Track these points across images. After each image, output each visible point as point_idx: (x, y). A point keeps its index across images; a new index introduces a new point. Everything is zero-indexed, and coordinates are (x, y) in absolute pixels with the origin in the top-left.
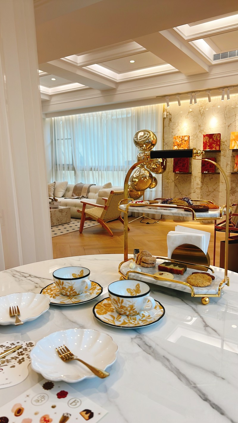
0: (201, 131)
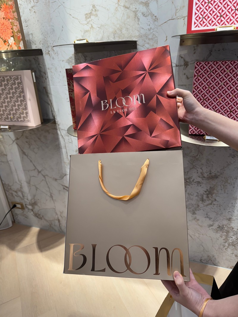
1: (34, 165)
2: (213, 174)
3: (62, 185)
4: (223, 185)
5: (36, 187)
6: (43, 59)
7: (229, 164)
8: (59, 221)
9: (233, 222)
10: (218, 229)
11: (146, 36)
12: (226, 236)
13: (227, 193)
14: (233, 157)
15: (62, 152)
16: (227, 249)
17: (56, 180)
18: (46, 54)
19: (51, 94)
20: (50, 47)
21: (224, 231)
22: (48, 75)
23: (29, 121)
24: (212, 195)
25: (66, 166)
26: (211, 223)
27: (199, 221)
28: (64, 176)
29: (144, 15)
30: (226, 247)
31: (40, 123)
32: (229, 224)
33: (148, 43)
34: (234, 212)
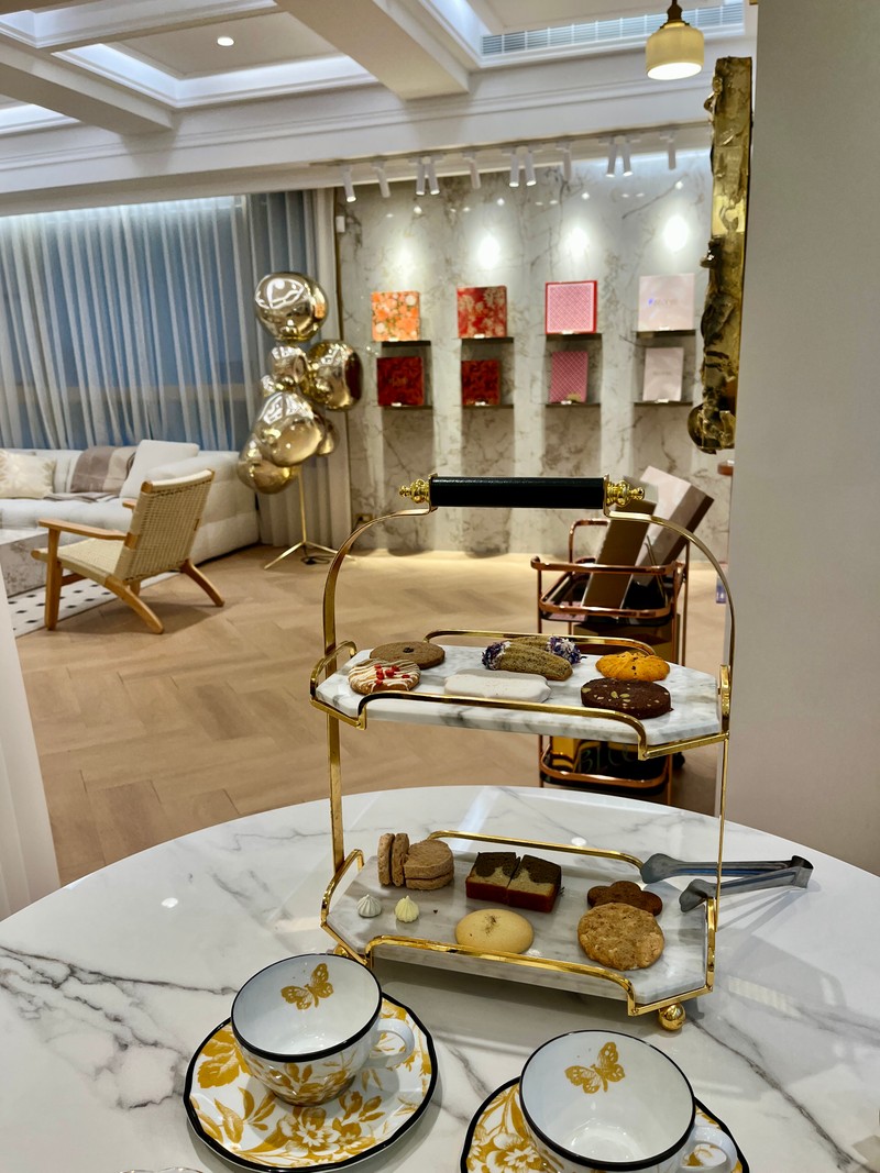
0: (453, 278)
1: (399, 459)
6: (430, 350)
11: (519, 335)
15: (435, 440)
18: (434, 345)
33: (522, 340)
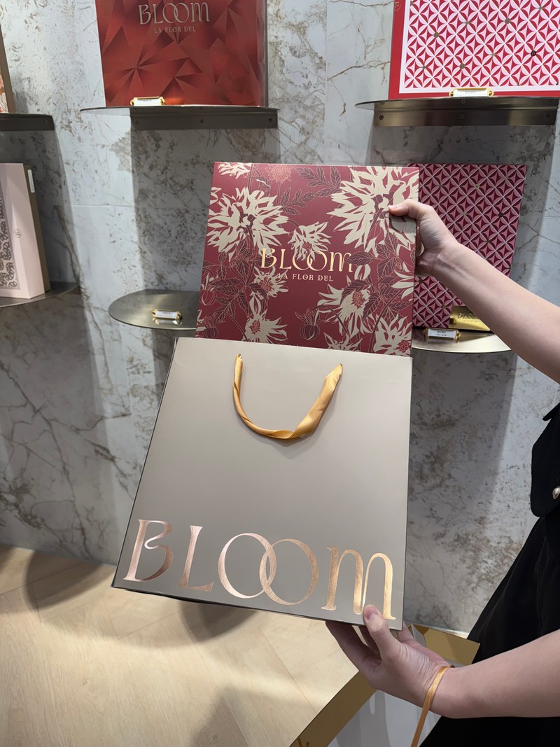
1: (23, 394)
2: (445, 417)
3: (93, 444)
4: (467, 443)
5: (27, 448)
6: (55, 140)
7: (479, 395)
8: (83, 530)
9: (488, 526)
10: (456, 543)
11: (297, 100)
12: (474, 559)
13: (476, 461)
14: (487, 379)
15: (95, 363)
16: (475, 589)
17: (77, 430)
18: (62, 128)
19: (73, 224)
20: (73, 113)
21: (470, 547)
22: (65, 177)
23: (14, 285)
24: (442, 465)
25: (102, 396)
26: (441, 530)
27: (413, 526)
28: (99, 421)
29: (293, 51)
30: (474, 585)
31: (43, 292)
32: (481, 532)
33: (303, 117)
34: (490, 503)
